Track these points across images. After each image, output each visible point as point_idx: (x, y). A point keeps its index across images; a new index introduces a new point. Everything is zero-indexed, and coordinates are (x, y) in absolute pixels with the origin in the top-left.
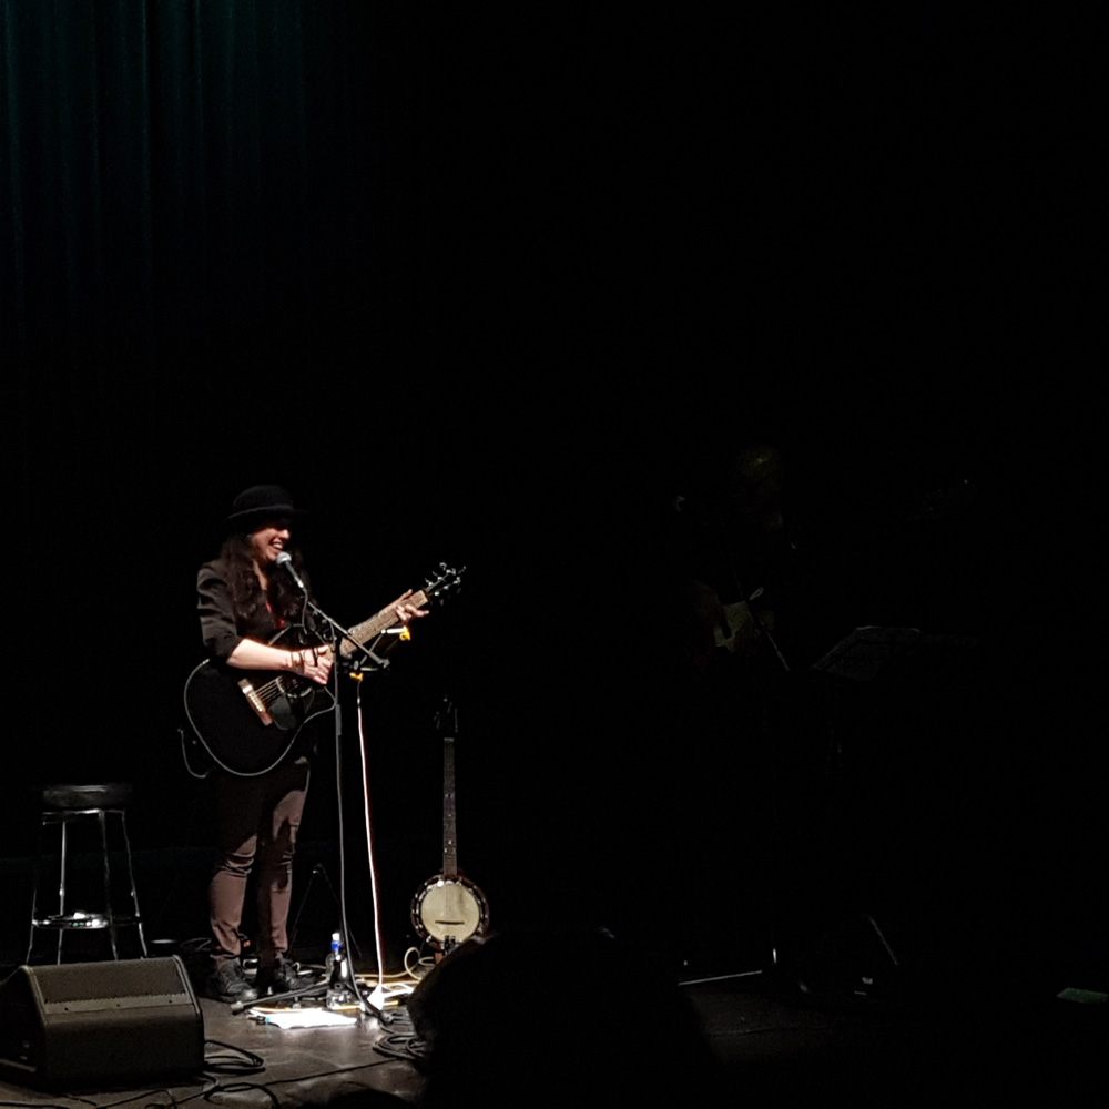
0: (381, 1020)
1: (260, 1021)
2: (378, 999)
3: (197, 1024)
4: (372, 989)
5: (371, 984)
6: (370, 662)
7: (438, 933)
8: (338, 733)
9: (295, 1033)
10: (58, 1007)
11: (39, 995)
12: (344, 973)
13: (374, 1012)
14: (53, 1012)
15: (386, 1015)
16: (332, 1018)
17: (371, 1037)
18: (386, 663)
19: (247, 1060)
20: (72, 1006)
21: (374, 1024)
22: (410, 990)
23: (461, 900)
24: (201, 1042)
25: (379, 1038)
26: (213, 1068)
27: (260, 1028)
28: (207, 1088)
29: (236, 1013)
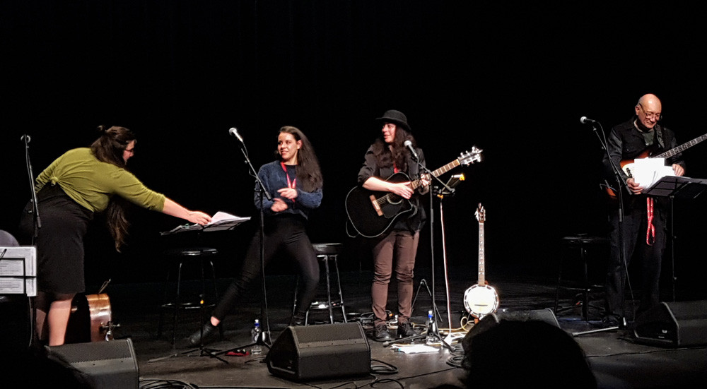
0: (450, 350)
1: (396, 350)
2: (449, 340)
3: (369, 352)
4: (446, 336)
5: (446, 333)
6: (446, 190)
7: (476, 310)
8: (432, 221)
9: (412, 355)
10: (305, 345)
11: (296, 340)
12: (434, 329)
13: (447, 346)
14: (302, 348)
15: (452, 347)
16: (427, 349)
17: (446, 357)
18: (453, 190)
19: (391, 368)
20: (312, 345)
21: (447, 351)
22: (463, 336)
24: (370, 361)
25: (449, 358)
26: (374, 372)
27: (396, 353)
28: (373, 381)
29: (385, 346)
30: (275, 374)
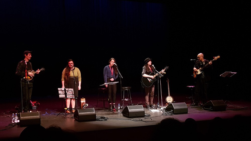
1: (150, 111)
2: (162, 109)
3: (144, 112)
4: (161, 108)
6: (161, 76)
7: (168, 102)
8: (158, 83)
9: (154, 112)
10: (131, 110)
11: (129, 109)
12: (159, 106)
13: (162, 110)
14: (130, 110)
16: (157, 111)
17: (161, 113)
18: (163, 76)
19: (149, 115)
20: (132, 110)
21: (161, 111)
22: (165, 108)
23: (170, 98)
24: (144, 113)
26: (145, 116)
28: (145, 118)
29: (148, 110)
30: (124, 116)
